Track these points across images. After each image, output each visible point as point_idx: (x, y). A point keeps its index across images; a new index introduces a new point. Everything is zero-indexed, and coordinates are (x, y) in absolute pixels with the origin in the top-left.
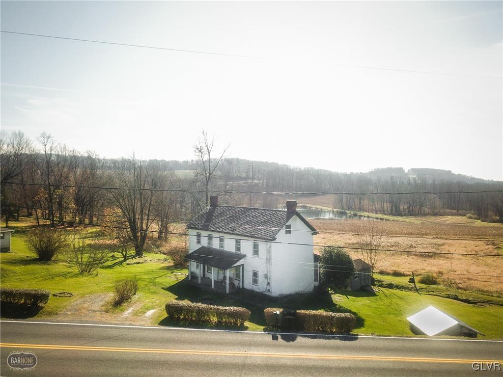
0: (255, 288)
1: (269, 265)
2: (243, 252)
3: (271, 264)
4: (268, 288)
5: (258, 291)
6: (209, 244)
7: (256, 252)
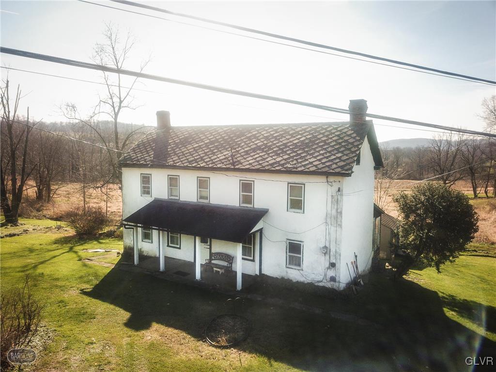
0: (294, 275)
1: (333, 229)
2: (259, 203)
3: (340, 226)
4: (331, 273)
5: (302, 279)
6: (170, 192)
7: (296, 204)
